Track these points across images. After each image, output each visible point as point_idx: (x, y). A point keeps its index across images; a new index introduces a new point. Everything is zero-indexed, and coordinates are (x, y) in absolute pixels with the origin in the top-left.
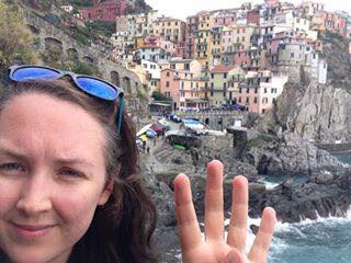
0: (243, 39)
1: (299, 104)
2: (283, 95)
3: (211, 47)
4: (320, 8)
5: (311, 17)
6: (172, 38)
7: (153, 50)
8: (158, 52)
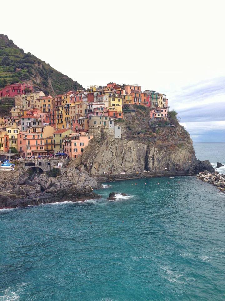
0: (81, 112)
1: (96, 152)
2: (88, 147)
3: (65, 116)
4: (136, 89)
5: (125, 96)
6: (47, 110)
7: (29, 119)
8: (32, 120)
